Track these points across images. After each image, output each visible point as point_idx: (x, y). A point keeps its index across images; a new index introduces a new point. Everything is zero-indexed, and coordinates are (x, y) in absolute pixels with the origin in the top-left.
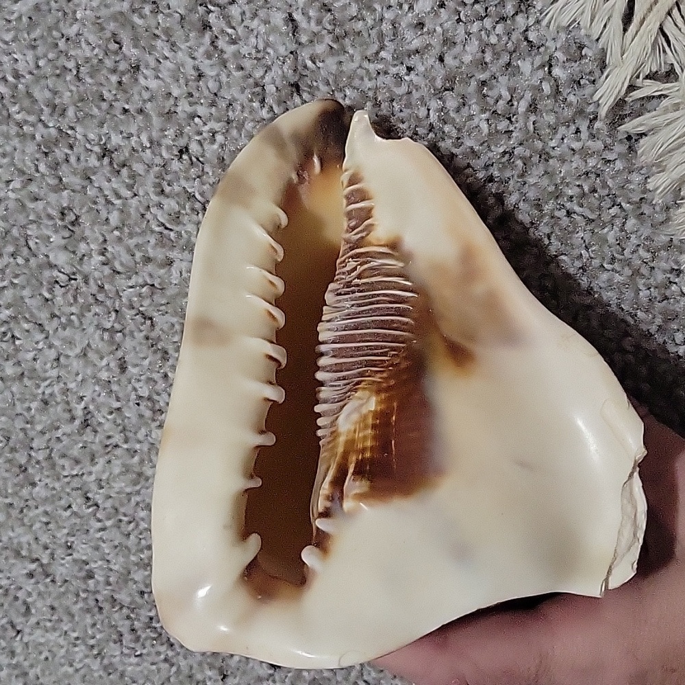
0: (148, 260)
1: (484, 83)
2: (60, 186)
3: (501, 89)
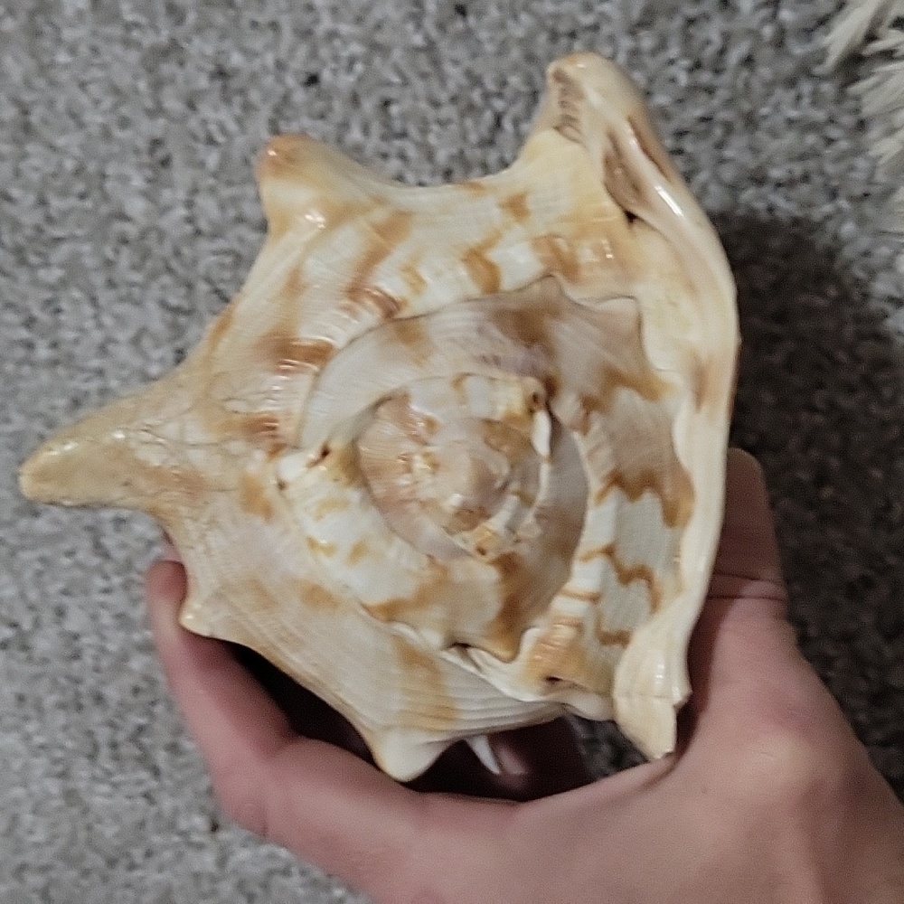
0: (240, 220)
1: (691, 22)
2: (156, 110)
3: (712, 32)
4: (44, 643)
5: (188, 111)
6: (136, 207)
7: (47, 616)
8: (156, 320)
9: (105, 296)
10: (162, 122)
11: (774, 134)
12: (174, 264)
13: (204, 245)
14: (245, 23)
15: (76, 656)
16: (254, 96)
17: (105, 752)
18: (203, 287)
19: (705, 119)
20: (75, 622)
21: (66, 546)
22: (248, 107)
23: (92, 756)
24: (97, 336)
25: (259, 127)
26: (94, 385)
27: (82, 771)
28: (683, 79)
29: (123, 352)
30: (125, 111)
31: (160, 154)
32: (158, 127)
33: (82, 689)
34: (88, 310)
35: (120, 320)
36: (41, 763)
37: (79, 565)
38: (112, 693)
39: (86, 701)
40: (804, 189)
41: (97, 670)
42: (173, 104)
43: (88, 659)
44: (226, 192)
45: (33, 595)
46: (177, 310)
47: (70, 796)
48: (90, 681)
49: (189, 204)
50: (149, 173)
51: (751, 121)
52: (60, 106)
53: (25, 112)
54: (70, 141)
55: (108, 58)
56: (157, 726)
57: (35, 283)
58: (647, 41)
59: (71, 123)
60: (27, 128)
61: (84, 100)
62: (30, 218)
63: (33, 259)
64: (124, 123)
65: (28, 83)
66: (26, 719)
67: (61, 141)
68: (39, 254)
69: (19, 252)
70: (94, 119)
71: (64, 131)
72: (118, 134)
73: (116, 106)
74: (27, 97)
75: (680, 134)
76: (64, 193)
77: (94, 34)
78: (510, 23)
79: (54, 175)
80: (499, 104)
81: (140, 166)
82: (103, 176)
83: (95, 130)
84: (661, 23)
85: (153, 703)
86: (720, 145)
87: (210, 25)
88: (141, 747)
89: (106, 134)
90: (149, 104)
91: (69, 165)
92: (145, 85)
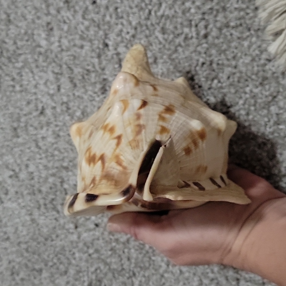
0: (75, 45)
2: (48, 14)
4: (23, 175)
5: (57, 14)
6: (43, 43)
7: (23, 167)
8: (51, 77)
9: (35, 70)
10: (50, 17)
11: (231, 12)
12: (56, 60)
13: (64, 54)
15: (33, 179)
16: (77, 8)
17: (43, 207)
18: (64, 66)
19: (211, 9)
20: (32, 168)
21: (27, 146)
22: (75, 11)
23: (39, 208)
24: (34, 82)
25: (79, 17)
26: (34, 97)
27: (36, 213)
29: (42, 87)
30: (39, 14)
31: (50, 27)
32: (49, 19)
33: (35, 188)
34: (30, 75)
35: (41, 78)
36: (24, 211)
37: (32, 151)
38: (44, 189)
39: (36, 192)
40: (240, 28)
41: (39, 182)
42: (53, 11)
43: (36, 179)
44: (70, 37)
45: (19, 161)
46: (57, 74)
47: (33, 221)
48: (37, 186)
49: (59, 41)
50: (47, 33)
51: (224, 9)
52: (19, 14)
53: (9, 16)
54: (23, 24)
56: (58, 198)
57: (14, 67)
59: (23, 19)
60: (9, 21)
62: (12, 48)
63: (14, 61)
64: (39, 18)
65: (9, 7)
66: (19, 198)
67: (20, 24)
68: (15, 59)
69: (9, 58)
70: (30, 17)
71: (21, 21)
72: (37, 21)
73: (36, 13)
74: (9, 11)
75: (204, 14)
76: (22, 40)
79: (18, 35)
80: (150, 7)
81: (44, 31)
82: (33, 34)
83: (30, 20)
85: (56, 191)
88: (53, 205)
89: (33, 22)
90: (46, 12)
91: (23, 31)
92: (44, 6)
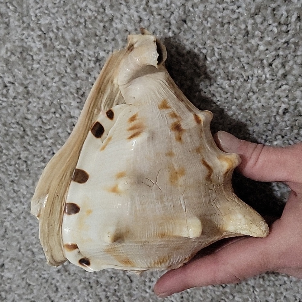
5: (88, 76)
10: (79, 81)
14: (103, 41)
17: (104, 300)
19: (287, 43)
28: (275, 30)
30: (64, 80)
31: (81, 93)
33: (91, 281)
38: (102, 280)
39: (94, 285)
42: (81, 74)
48: (93, 278)
50: (79, 100)
52: (39, 83)
53: (26, 87)
54: (46, 94)
55: (53, 63)
56: (122, 288)
57: (42, 146)
58: (259, 19)
59: (44, 88)
60: (28, 93)
61: (48, 79)
62: (37, 124)
63: (40, 138)
64: (65, 85)
65: (25, 77)
66: (72, 294)
67: (42, 96)
68: (42, 136)
69: (36, 138)
71: (42, 91)
72: (63, 88)
73: (60, 80)
74: (26, 82)
75: (277, 49)
76: (47, 113)
77: (46, 55)
78: (205, 22)
79: (42, 108)
81: (74, 99)
82: (60, 104)
83: (54, 89)
84: (263, 12)
85: (118, 281)
86: (295, 51)
87: (90, 44)
88: (117, 296)
89: (59, 89)
90: (73, 76)
91: (47, 103)
92: (69, 70)
